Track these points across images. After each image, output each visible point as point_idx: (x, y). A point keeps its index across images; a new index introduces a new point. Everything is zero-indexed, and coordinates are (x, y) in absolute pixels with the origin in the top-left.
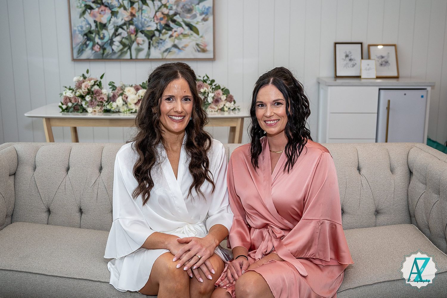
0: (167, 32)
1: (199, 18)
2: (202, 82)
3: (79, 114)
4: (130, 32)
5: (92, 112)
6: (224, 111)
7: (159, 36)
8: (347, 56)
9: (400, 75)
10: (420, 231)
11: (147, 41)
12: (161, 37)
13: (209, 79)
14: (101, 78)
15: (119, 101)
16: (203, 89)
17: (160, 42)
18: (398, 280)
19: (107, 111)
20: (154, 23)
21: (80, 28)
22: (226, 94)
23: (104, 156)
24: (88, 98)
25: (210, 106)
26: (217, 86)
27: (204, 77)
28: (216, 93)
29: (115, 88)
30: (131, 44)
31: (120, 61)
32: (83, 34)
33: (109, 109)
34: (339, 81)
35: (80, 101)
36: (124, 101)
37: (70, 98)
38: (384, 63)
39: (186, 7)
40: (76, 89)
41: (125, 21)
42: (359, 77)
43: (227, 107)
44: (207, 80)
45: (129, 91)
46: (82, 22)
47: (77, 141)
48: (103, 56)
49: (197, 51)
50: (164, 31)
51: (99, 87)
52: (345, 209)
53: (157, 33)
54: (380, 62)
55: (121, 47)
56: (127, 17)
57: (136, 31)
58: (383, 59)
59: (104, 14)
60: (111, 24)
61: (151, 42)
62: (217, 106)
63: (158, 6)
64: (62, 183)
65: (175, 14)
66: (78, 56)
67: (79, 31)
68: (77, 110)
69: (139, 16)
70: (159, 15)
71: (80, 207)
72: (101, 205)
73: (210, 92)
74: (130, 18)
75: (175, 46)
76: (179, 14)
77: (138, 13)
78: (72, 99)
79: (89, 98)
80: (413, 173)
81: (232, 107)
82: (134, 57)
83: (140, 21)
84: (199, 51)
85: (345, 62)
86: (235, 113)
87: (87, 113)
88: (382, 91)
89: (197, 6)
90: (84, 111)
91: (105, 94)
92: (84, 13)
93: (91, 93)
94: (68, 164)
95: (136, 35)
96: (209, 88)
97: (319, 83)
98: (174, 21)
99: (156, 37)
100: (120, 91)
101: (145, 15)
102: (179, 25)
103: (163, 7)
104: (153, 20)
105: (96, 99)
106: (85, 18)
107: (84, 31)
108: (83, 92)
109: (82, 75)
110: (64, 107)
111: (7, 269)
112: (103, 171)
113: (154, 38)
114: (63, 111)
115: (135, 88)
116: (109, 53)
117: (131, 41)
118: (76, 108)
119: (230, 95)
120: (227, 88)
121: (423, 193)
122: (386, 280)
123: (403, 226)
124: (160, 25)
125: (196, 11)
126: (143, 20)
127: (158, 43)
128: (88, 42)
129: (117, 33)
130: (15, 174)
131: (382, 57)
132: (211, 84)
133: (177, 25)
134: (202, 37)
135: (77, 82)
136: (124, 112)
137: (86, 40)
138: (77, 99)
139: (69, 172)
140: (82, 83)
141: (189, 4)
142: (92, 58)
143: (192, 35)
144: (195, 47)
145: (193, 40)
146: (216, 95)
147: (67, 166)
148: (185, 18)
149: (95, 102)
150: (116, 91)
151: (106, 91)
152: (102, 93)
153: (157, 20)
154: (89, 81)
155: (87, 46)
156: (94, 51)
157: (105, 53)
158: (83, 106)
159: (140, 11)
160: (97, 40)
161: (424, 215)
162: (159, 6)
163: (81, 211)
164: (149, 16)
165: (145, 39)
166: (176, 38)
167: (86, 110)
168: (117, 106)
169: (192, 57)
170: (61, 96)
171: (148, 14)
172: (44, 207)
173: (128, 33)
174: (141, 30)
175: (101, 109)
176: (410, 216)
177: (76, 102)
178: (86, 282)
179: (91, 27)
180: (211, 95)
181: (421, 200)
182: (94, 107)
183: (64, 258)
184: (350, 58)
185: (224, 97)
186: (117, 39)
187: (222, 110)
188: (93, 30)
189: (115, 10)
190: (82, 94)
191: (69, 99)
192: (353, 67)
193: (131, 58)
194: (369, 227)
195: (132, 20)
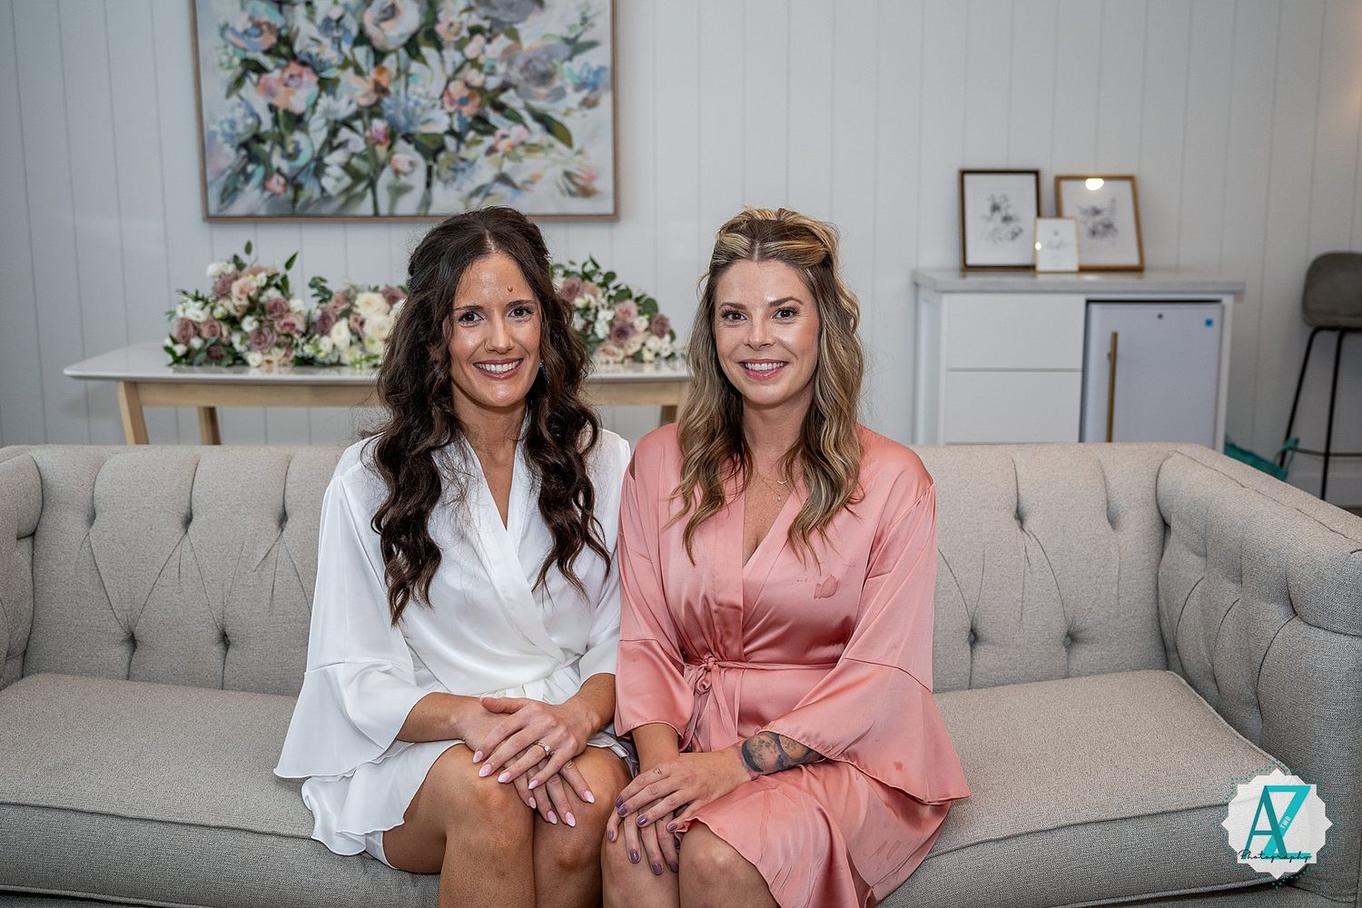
0: (479, 138)
1: (574, 98)
2: (579, 280)
3: (224, 369)
4: (373, 138)
5: (262, 365)
6: (642, 361)
7: (458, 149)
8: (995, 208)
9: (1147, 263)
10: (1190, 688)
11: (422, 164)
12: (464, 152)
13: (599, 271)
14: (289, 265)
15: (339, 333)
16: (583, 297)
17: (461, 167)
18: (1125, 819)
19: (306, 362)
20: (443, 111)
21: (226, 127)
22: (648, 313)
23: (291, 483)
24: (249, 324)
25: (601, 349)
26: (622, 290)
27: (584, 265)
28: (620, 310)
29: (327, 296)
30: (375, 172)
31: (345, 223)
32: (236, 145)
33: (311, 356)
34: (974, 280)
35: (225, 333)
36: (353, 331)
37: (196, 325)
38: (1100, 228)
39: (534, 67)
40: (214, 298)
41: (359, 105)
42: (1030, 268)
43: (650, 350)
44: (593, 272)
45: (368, 303)
46: (233, 109)
47: (215, 439)
48: (294, 207)
49: (566, 193)
50: (471, 135)
51: (283, 294)
52: (983, 629)
53: (450, 142)
54: (1090, 224)
55: (347, 181)
56: (366, 95)
57: (391, 136)
58: (1098, 218)
59: (299, 86)
60: (317, 115)
61: (435, 168)
62: (621, 346)
63: (454, 63)
64: (172, 558)
65: (504, 87)
66: (223, 206)
67: (224, 134)
68: (217, 358)
69: (398, 92)
70: (457, 89)
71: (224, 630)
72: (284, 623)
73: (603, 306)
74: (374, 98)
75: (503, 179)
76: (516, 87)
77: (397, 83)
78: (202, 327)
79: (251, 324)
80: (1172, 525)
81: (666, 350)
82: (384, 210)
83: (403, 107)
84: (571, 194)
85: (991, 226)
86: (674, 369)
87: (247, 368)
88: (1095, 308)
89: (567, 64)
90: (239, 360)
91: (299, 313)
92: (239, 82)
93: (258, 310)
94: (187, 504)
95: (390, 148)
96: (600, 295)
97: (917, 285)
98: (500, 108)
99: (448, 152)
100: (342, 304)
101: (417, 89)
102: (516, 118)
103: (468, 65)
104: (439, 103)
105: (272, 327)
106: (241, 98)
107: (239, 134)
108: (235, 307)
109: (232, 257)
110: (180, 349)
111: (9, 800)
112: (289, 525)
113: (442, 156)
114: (177, 360)
115: (387, 296)
116: (310, 198)
117: (377, 164)
118: (214, 354)
119: (658, 317)
120: (651, 295)
121: (1197, 580)
122: (1092, 819)
123: (1144, 674)
124: (461, 119)
125: (562, 79)
126: (411, 104)
127: (455, 170)
128: (250, 168)
129: (336, 142)
130: (33, 534)
131: (1096, 212)
132: (604, 285)
133: (508, 117)
134: (580, 152)
135: (217, 280)
136: (353, 364)
137: (246, 160)
138: (218, 327)
139: (191, 527)
140: (230, 282)
141: (544, 57)
142: (262, 212)
143: (551, 146)
144: (560, 182)
145: (556, 162)
146: (620, 315)
147: (184, 511)
148: (533, 98)
149: (271, 336)
150: (331, 303)
151: (303, 304)
152: (289, 311)
153: (452, 102)
154: (251, 277)
155: (248, 178)
156: (267, 194)
157: (302, 200)
158: (234, 349)
159: (403, 77)
160: (277, 160)
161: (1201, 643)
162: (458, 65)
163: (225, 639)
164: (428, 93)
165: (418, 158)
166: (506, 155)
167: (244, 358)
168: (334, 346)
169: (552, 210)
170: (170, 319)
171: (423, 86)
172: (118, 629)
173: (366, 140)
174: (404, 132)
175: (286, 355)
176: (1165, 650)
177: (214, 335)
178: (237, 835)
179: (259, 122)
180: (605, 315)
181: (1194, 601)
182: (266, 351)
183: (173, 769)
184: (1003, 214)
185: (641, 321)
186: (335, 159)
187: (637, 358)
188: (266, 132)
189: (330, 73)
190: (233, 312)
191: (195, 328)
192: (1013, 238)
193: (376, 214)
194: (1047, 678)
195: (378, 103)
